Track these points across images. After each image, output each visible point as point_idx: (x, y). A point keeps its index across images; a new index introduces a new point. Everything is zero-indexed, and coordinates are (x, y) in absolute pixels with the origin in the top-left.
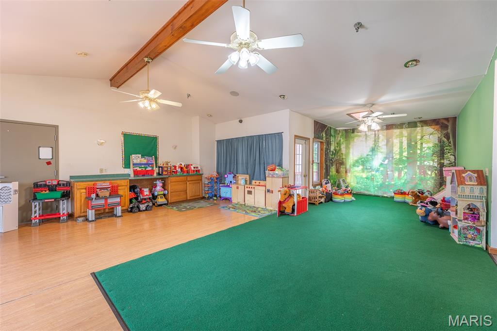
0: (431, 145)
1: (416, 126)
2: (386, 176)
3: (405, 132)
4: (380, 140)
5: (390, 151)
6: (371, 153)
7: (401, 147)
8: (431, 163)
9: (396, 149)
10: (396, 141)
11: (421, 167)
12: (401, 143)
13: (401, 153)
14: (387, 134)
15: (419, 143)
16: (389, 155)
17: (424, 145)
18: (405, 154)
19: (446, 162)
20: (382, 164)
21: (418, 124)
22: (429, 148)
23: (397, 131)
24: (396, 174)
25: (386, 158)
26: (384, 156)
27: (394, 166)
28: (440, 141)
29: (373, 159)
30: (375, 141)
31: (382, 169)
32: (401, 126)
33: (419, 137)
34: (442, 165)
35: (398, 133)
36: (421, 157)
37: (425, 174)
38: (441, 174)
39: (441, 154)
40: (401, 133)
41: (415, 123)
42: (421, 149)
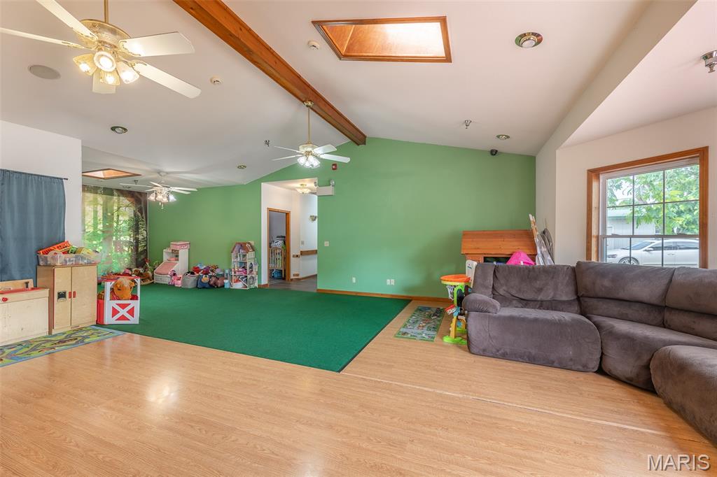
0: (127, 218)
1: (112, 195)
3: (100, 199)
7: (95, 218)
8: (128, 238)
9: (89, 220)
10: (89, 209)
11: (117, 243)
12: (96, 212)
13: (95, 226)
15: (115, 214)
17: (121, 218)
18: (100, 227)
19: (140, 237)
21: (115, 193)
22: (125, 221)
23: (90, 197)
27: (87, 242)
28: (135, 215)
33: (115, 208)
34: (137, 240)
35: (91, 199)
36: (118, 231)
37: (122, 250)
38: (137, 250)
39: (136, 229)
40: (95, 200)
41: (111, 190)
42: (117, 222)
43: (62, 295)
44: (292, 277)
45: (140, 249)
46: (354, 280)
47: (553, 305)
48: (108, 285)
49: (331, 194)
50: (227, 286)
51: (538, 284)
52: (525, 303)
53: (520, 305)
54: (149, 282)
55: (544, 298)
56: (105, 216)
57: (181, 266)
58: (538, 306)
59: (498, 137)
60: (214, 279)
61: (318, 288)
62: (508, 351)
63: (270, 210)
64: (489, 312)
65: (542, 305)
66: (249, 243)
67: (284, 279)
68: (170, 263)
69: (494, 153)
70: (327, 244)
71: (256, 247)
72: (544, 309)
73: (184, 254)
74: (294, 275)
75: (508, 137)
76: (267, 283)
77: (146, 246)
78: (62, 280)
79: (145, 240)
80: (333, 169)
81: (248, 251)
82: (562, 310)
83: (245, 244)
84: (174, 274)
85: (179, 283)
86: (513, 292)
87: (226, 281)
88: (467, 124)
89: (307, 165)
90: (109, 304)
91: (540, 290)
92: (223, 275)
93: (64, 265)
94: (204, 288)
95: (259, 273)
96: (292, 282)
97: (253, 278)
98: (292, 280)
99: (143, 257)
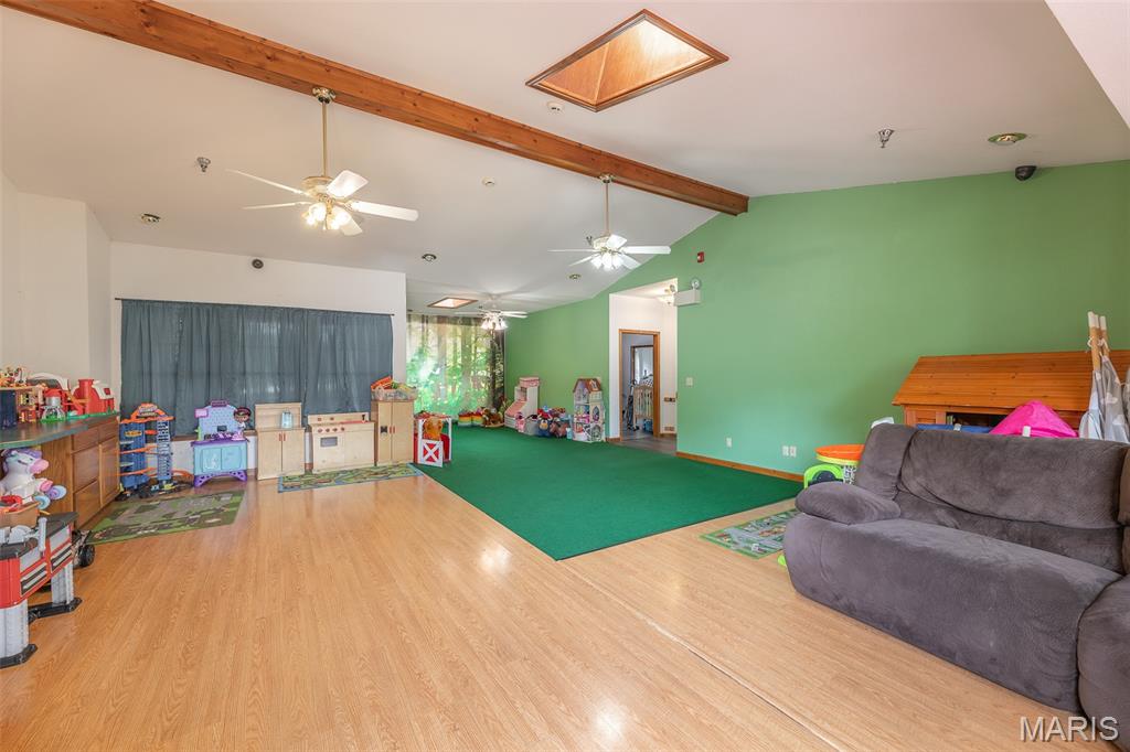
0: (484, 350)
1: (470, 324)
2: (437, 393)
3: (459, 329)
4: (430, 337)
5: (443, 355)
6: (417, 358)
7: (455, 351)
8: (485, 373)
9: (450, 353)
10: (449, 341)
11: (475, 379)
12: (455, 345)
13: (455, 361)
14: (439, 329)
15: (473, 346)
16: (441, 363)
17: (478, 350)
18: (459, 360)
19: (497, 372)
20: (432, 375)
21: (473, 322)
22: (482, 354)
23: (450, 327)
24: (450, 390)
25: (437, 366)
26: (435, 362)
27: (448, 377)
28: (492, 345)
29: (420, 367)
30: (423, 338)
31: (432, 382)
32: (454, 320)
33: (473, 339)
34: (493, 374)
35: (452, 331)
36: (475, 365)
37: (479, 386)
38: (494, 387)
39: (493, 362)
40: (455, 330)
41: (469, 319)
42: (475, 355)
43: (384, 430)
44: (663, 431)
45: (497, 386)
46: (729, 442)
47: (1040, 535)
48: (421, 422)
49: (693, 302)
50: (569, 437)
51: (1002, 479)
52: (964, 516)
53: (950, 520)
54: (499, 424)
55: (1014, 514)
56: (463, 347)
57: (529, 408)
58: (996, 530)
59: (993, 140)
60: (554, 425)
61: (679, 450)
62: (856, 602)
63: (625, 334)
64: (834, 520)
65: (1006, 529)
66: (595, 380)
67: (652, 433)
68: (520, 404)
69: (1026, 173)
70: (690, 381)
71: (604, 386)
72: (1011, 540)
73: (532, 392)
74: (666, 429)
75: (1021, 137)
76: (618, 436)
77: (503, 382)
78: (384, 414)
79: (502, 375)
80: (699, 261)
81: (590, 391)
82: (1061, 552)
83: (589, 380)
84: (520, 417)
85: (521, 428)
86: (939, 491)
87: (568, 430)
88: (885, 137)
89: (608, 267)
90: (422, 443)
91: (1004, 494)
92: (568, 422)
93: (385, 401)
94: (544, 436)
95: (606, 422)
96: (664, 440)
97: (599, 428)
98: (663, 435)
99: (500, 395)
